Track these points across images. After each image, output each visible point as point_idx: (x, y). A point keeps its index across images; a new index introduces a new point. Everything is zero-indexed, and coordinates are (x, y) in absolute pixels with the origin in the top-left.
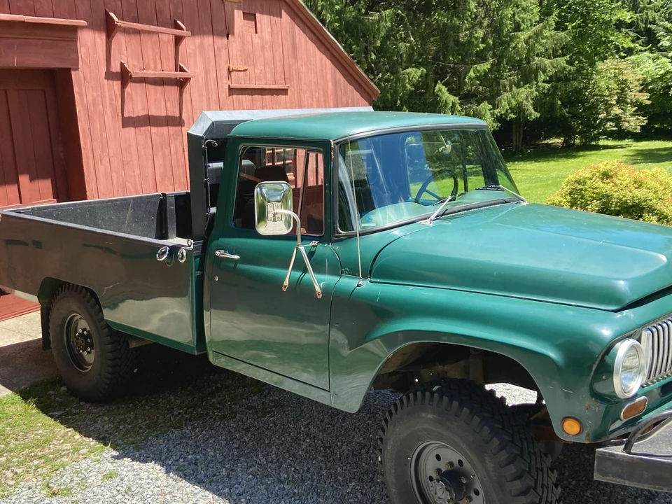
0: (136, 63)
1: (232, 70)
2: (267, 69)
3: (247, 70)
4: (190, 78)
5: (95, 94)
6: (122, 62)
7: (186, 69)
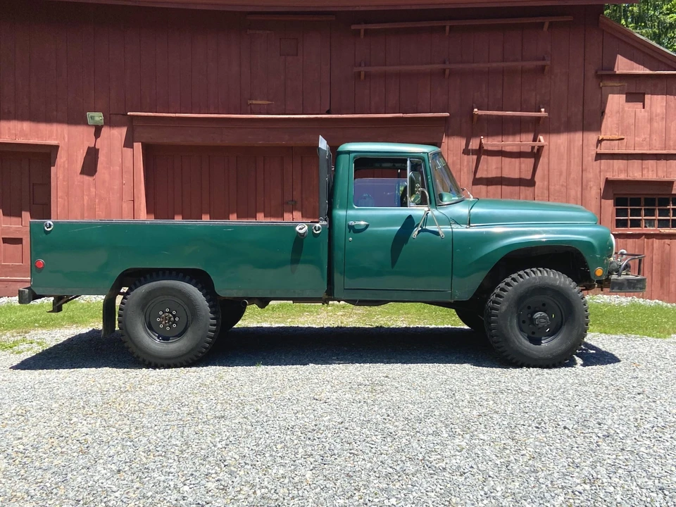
1: (603, 140)
2: (654, 137)
3: (623, 139)
4: (543, 147)
5: (455, 158)
6: (482, 137)
7: (542, 140)
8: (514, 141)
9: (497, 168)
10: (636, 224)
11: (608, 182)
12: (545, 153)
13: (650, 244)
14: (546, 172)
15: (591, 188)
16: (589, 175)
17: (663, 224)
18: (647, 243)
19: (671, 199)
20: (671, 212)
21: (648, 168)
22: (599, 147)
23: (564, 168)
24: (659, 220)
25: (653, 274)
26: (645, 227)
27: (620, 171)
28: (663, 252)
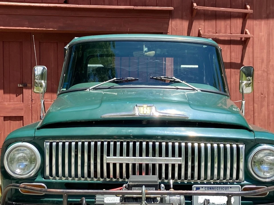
0: (210, 29)
4: (249, 38)
6: (200, 29)
7: (248, 32)
8: (225, 32)
12: (250, 42)
14: (251, 60)
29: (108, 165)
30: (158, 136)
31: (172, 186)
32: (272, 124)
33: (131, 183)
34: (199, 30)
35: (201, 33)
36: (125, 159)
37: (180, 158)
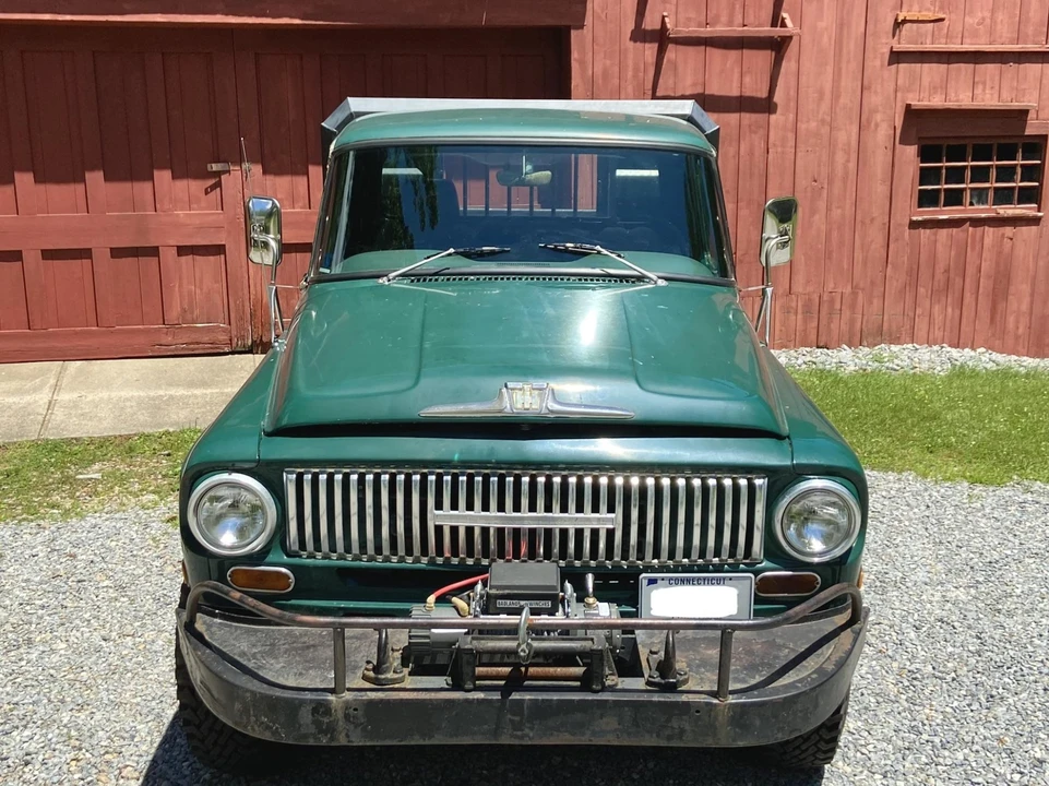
0: (693, 15)
1: (905, 21)
2: (1000, 16)
3: (942, 20)
4: (791, 37)
5: (608, 62)
6: (665, 14)
7: (788, 22)
8: (730, 23)
9: (694, 85)
10: (954, 198)
11: (911, 114)
12: (793, 47)
13: (978, 238)
14: (793, 93)
15: (877, 125)
16: (874, 99)
17: (1003, 197)
18: (974, 236)
19: (1020, 145)
20: (1019, 170)
21: (984, 83)
22: (896, 38)
23: (828, 87)
24: (996, 189)
25: (980, 297)
26: (971, 204)
27: (934, 89)
28: (1000, 253)
29: (439, 529)
30: (558, 463)
31: (591, 590)
32: (834, 255)
33: (493, 591)
34: (664, 17)
35: (669, 26)
36: (478, 518)
37: (613, 515)
